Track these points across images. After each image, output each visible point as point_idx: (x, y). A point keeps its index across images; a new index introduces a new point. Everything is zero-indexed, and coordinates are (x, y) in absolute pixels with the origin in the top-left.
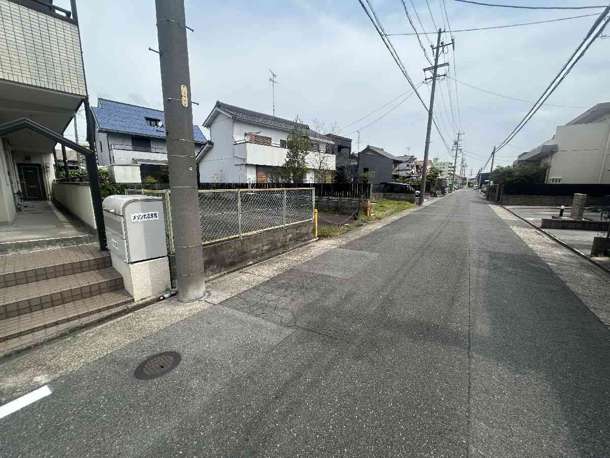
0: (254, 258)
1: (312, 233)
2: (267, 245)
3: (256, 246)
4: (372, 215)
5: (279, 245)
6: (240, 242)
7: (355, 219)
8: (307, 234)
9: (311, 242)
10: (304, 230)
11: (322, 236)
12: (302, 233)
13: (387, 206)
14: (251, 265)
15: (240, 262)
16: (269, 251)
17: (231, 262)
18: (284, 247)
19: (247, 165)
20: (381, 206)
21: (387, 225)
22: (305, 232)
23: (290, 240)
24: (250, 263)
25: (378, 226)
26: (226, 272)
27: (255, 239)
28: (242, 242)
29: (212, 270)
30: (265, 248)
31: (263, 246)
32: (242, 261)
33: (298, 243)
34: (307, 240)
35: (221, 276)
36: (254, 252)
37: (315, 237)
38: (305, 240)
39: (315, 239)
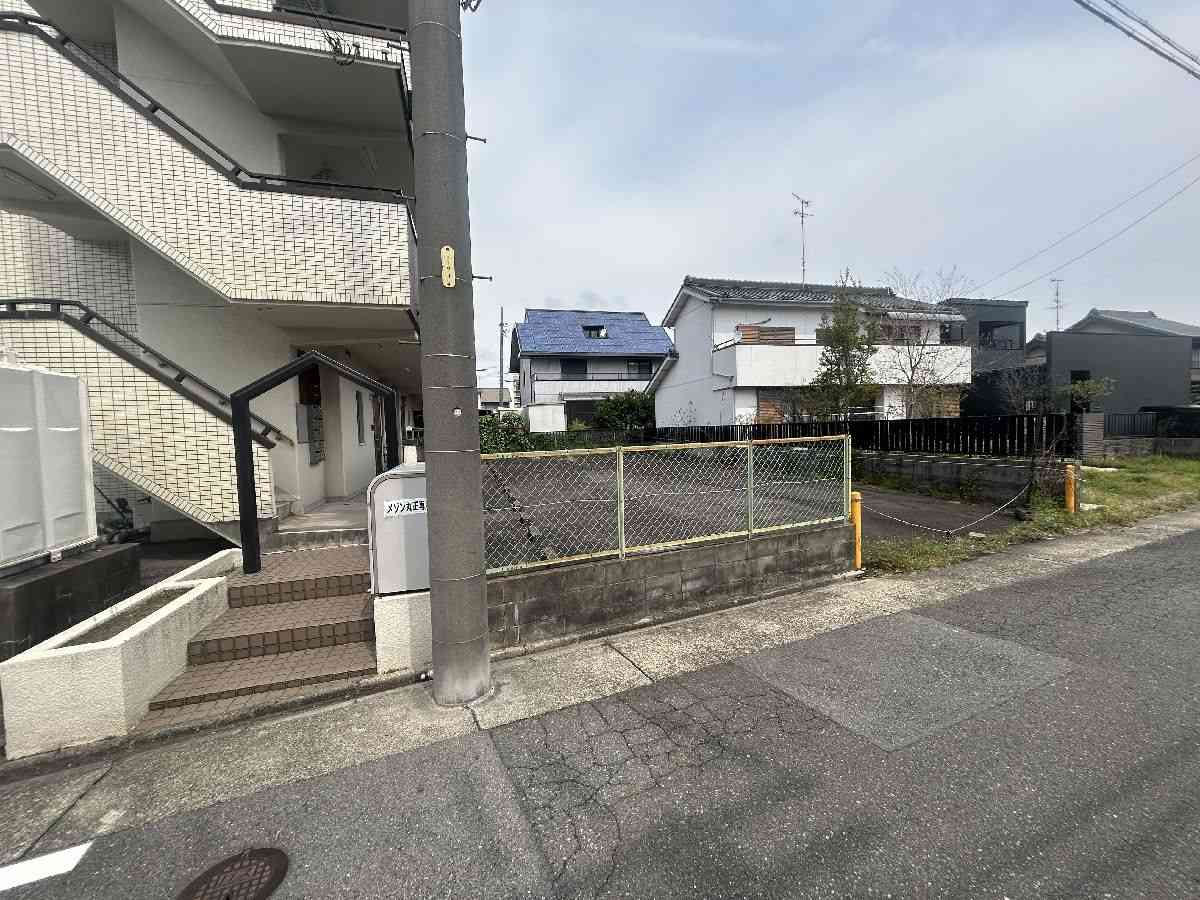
0: (657, 608)
1: (840, 554)
2: (697, 578)
3: (662, 581)
4: (1087, 507)
5: (732, 581)
6: (619, 571)
7: (1019, 518)
8: (825, 557)
9: (836, 581)
10: (814, 547)
11: (876, 566)
12: (809, 554)
13: (1167, 480)
14: (645, 625)
15: (617, 615)
16: (700, 595)
17: (595, 614)
18: (749, 587)
19: (737, 389)
20: (1138, 480)
21: (1148, 547)
22: (817, 552)
23: (768, 569)
24: (646, 620)
25: (1107, 547)
26: (575, 636)
27: (660, 562)
28: (624, 569)
29: (546, 628)
30: (689, 586)
31: (684, 581)
32: (624, 613)
33: (795, 580)
34: (825, 573)
35: (564, 644)
36: (655, 594)
37: (853, 567)
38: (818, 574)
39: (853, 573)
